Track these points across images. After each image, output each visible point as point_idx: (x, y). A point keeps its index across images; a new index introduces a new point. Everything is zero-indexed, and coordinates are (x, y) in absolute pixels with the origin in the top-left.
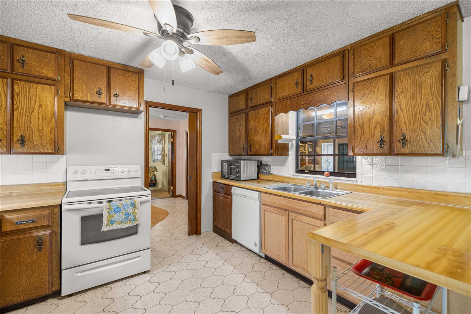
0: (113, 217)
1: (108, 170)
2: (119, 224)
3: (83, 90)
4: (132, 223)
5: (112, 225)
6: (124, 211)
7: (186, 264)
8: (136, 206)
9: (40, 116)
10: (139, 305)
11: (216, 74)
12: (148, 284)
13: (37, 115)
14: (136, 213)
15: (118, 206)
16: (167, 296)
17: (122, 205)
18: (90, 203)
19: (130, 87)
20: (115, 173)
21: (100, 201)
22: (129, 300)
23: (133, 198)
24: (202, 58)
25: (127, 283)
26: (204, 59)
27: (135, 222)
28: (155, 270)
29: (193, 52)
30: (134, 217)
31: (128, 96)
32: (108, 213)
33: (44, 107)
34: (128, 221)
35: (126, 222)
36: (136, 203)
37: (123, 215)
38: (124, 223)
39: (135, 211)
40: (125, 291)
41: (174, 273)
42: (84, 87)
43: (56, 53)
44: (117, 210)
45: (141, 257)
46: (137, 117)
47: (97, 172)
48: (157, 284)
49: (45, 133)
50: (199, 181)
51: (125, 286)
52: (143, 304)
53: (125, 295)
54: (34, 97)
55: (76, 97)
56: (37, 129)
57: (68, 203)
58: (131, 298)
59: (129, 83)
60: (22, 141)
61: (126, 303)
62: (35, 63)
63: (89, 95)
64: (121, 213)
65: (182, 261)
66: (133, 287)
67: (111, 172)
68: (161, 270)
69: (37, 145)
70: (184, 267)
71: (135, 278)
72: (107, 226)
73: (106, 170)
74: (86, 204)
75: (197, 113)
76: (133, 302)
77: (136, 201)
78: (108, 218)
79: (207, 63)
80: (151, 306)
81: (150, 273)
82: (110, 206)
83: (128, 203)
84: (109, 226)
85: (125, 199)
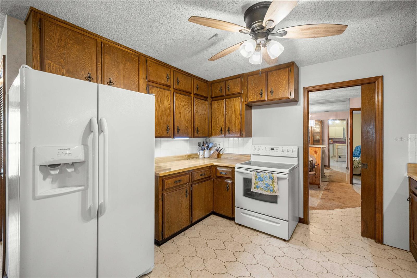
0: (258, 183)
1: (273, 149)
2: (262, 190)
3: (253, 95)
4: (271, 192)
5: (258, 189)
6: (265, 181)
7: (324, 259)
8: (274, 180)
9: (235, 116)
10: (258, 257)
11: (339, 33)
12: (278, 249)
13: (234, 116)
14: (274, 185)
15: (261, 176)
16: (280, 268)
17: (263, 176)
18: (247, 170)
19: (281, 82)
20: (277, 151)
21: (252, 170)
22: (257, 249)
23: (273, 173)
24: (302, 30)
25: (267, 239)
26: (304, 30)
27: (273, 193)
28: (293, 244)
29: (287, 32)
30: (272, 189)
31: (280, 89)
32: (255, 180)
33: (236, 110)
34: (268, 190)
35: (267, 191)
36: (274, 177)
37: (264, 184)
38: (265, 191)
39: (274, 184)
40: (261, 242)
41: (304, 257)
42: (253, 92)
43: (241, 77)
44: (261, 179)
45: (279, 225)
46: (296, 105)
47: (266, 149)
48: (283, 254)
49: (237, 126)
50: (379, 171)
51: (264, 239)
52: (261, 259)
53: (259, 245)
54: (233, 106)
55: (249, 100)
56: (234, 123)
57: (238, 168)
58: (260, 249)
59: (280, 79)
60: (229, 131)
61: (254, 250)
62: (232, 87)
63: (256, 97)
64: (262, 182)
65: (325, 254)
66: (268, 243)
67: (275, 151)
68: (298, 247)
69: (234, 132)
70: (320, 259)
71: (275, 240)
72: (254, 189)
73: (271, 149)
74: (246, 170)
75: (375, 82)
76: (258, 252)
77: (274, 176)
78: (255, 183)
79: (313, 30)
80: (263, 264)
81: (287, 243)
82: (256, 175)
83: (267, 176)
84: (256, 189)
85: (267, 172)
